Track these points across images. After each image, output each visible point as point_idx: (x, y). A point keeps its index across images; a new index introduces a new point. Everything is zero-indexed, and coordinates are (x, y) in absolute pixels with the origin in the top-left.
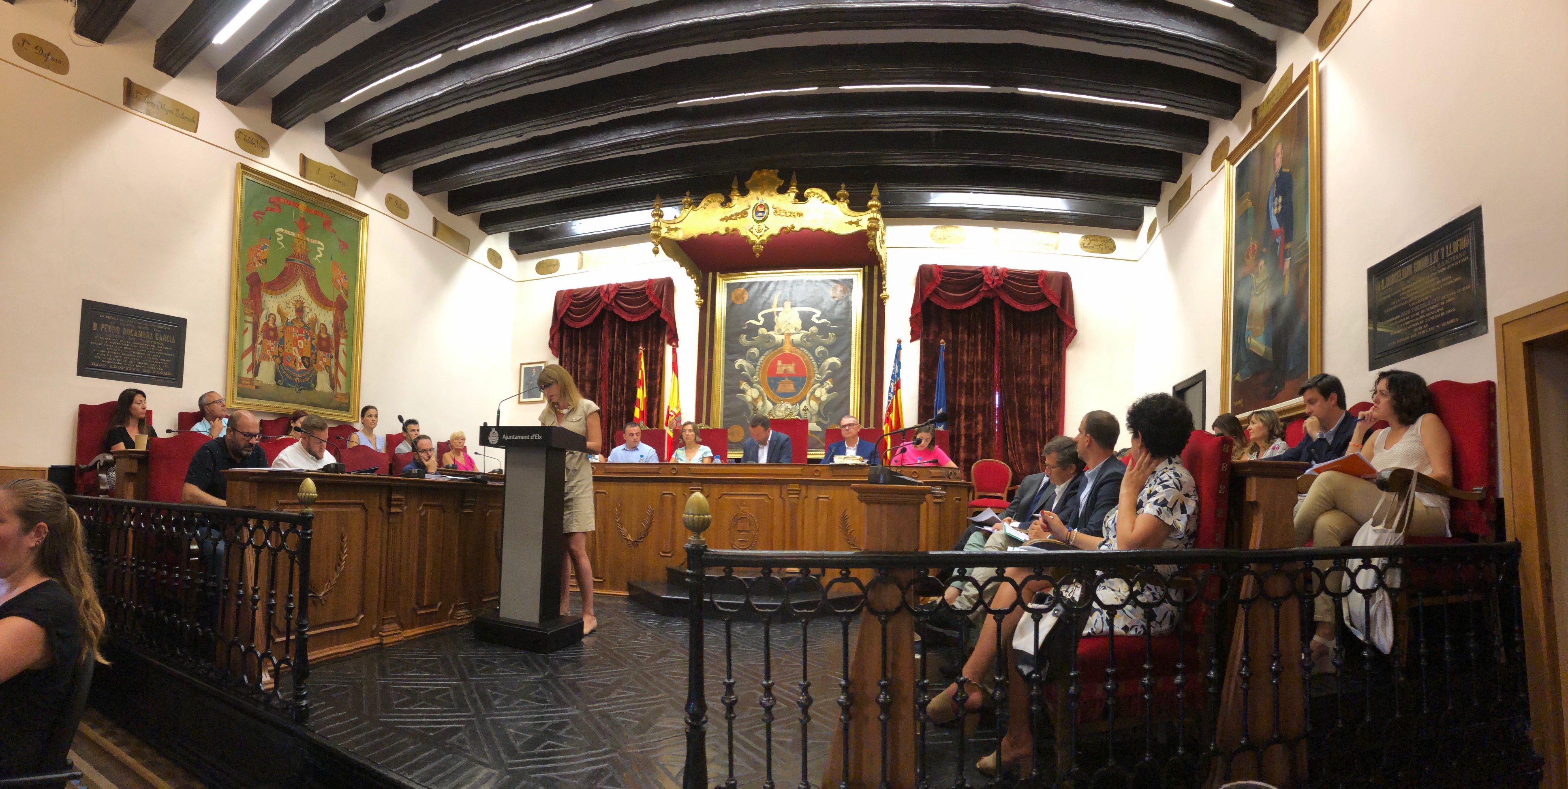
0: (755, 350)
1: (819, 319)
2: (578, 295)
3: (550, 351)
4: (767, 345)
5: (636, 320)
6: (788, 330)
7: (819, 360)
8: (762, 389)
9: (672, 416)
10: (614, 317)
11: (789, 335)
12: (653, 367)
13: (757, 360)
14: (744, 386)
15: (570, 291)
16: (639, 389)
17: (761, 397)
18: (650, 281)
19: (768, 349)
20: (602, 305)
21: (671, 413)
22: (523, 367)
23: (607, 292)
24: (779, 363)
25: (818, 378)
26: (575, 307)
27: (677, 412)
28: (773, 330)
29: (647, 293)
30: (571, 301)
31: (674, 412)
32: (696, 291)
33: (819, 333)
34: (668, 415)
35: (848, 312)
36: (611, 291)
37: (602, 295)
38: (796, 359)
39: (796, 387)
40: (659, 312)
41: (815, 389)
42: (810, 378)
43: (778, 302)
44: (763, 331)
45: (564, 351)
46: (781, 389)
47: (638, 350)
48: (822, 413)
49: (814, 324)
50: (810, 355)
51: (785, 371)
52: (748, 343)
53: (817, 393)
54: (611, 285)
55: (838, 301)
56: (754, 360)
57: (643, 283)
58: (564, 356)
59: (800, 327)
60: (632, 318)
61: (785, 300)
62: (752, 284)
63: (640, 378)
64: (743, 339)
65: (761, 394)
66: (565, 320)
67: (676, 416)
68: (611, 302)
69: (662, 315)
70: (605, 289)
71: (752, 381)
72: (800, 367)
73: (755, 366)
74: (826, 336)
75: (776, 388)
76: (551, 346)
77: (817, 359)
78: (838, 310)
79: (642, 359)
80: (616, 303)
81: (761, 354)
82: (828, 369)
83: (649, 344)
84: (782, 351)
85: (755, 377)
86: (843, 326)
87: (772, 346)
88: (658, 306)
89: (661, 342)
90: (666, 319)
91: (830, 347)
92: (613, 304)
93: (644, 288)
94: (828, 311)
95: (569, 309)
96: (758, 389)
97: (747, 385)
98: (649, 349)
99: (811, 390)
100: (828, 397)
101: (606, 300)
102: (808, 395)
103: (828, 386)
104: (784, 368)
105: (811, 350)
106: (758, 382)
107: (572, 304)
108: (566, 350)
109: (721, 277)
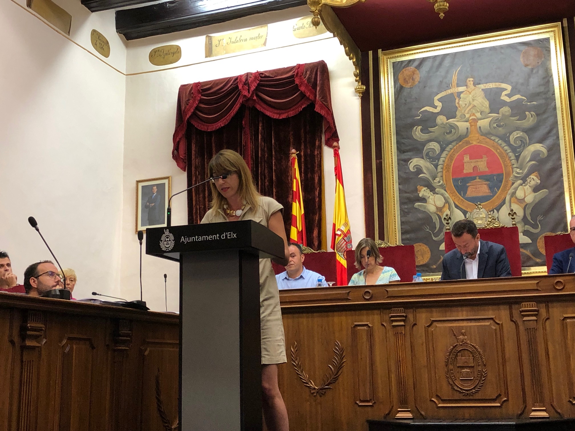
0: (435, 146)
1: (509, 96)
2: (209, 89)
3: (175, 163)
4: (449, 137)
5: (284, 116)
6: (474, 115)
7: (517, 151)
8: (447, 195)
9: (340, 235)
10: (257, 115)
11: (476, 121)
12: (309, 175)
13: (438, 157)
14: (424, 192)
15: (197, 85)
16: (294, 204)
17: (447, 205)
18: (299, 66)
19: (450, 143)
20: (241, 100)
21: (339, 233)
22: (141, 185)
23: (246, 83)
24: (466, 158)
25: (518, 173)
26: (205, 104)
27: (345, 230)
28: (454, 117)
29: (297, 81)
30: (199, 97)
31: (342, 231)
32: (356, 76)
33: (512, 115)
34: (334, 235)
35: (548, 82)
36: (252, 82)
37: (240, 87)
38: (488, 152)
39: (491, 188)
40: (312, 105)
41: (516, 189)
42: (508, 175)
43: (458, 79)
44: (441, 119)
45: (193, 162)
46: (471, 192)
47: (287, 155)
48: (529, 218)
49: (504, 103)
50: (504, 144)
51: (475, 168)
52: (424, 137)
53: (520, 194)
54: (251, 74)
55: (532, 70)
56: (434, 159)
57: (291, 69)
58: (193, 169)
59: (487, 110)
60: (280, 114)
61: (467, 78)
62: (423, 60)
63: (295, 189)
64: (417, 133)
65: (447, 201)
66: (193, 122)
67: (345, 236)
68: (252, 96)
69: (317, 109)
70: (244, 79)
71: (434, 185)
72: (493, 163)
73: (436, 166)
74: (524, 117)
75: (465, 193)
76: (176, 156)
77: (514, 149)
78: (534, 81)
79: (296, 166)
80: (258, 96)
81: (443, 150)
82: (530, 160)
83: (303, 147)
84: (468, 143)
85: (437, 179)
86: (543, 101)
87: (455, 137)
88: (312, 97)
89: (317, 143)
90: (323, 113)
91: (530, 131)
92: (255, 98)
93: (292, 76)
94: (522, 84)
95: (197, 108)
96: (442, 195)
97: (428, 191)
98: (302, 154)
99: (511, 191)
100: (535, 197)
101: (245, 93)
102: (508, 198)
103: (533, 183)
104: (473, 165)
105: (505, 139)
106: (442, 186)
107: (201, 101)
108: (195, 161)
109: (385, 54)
